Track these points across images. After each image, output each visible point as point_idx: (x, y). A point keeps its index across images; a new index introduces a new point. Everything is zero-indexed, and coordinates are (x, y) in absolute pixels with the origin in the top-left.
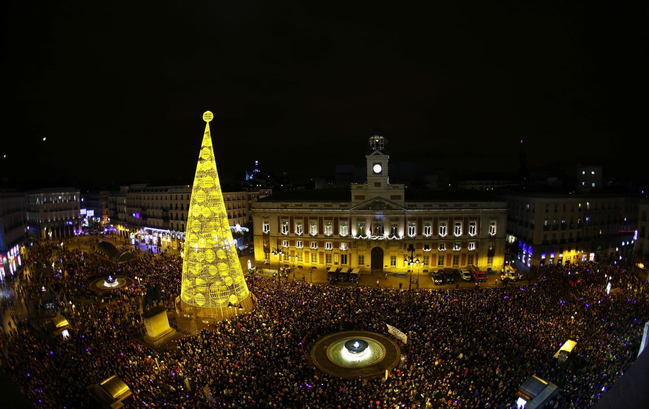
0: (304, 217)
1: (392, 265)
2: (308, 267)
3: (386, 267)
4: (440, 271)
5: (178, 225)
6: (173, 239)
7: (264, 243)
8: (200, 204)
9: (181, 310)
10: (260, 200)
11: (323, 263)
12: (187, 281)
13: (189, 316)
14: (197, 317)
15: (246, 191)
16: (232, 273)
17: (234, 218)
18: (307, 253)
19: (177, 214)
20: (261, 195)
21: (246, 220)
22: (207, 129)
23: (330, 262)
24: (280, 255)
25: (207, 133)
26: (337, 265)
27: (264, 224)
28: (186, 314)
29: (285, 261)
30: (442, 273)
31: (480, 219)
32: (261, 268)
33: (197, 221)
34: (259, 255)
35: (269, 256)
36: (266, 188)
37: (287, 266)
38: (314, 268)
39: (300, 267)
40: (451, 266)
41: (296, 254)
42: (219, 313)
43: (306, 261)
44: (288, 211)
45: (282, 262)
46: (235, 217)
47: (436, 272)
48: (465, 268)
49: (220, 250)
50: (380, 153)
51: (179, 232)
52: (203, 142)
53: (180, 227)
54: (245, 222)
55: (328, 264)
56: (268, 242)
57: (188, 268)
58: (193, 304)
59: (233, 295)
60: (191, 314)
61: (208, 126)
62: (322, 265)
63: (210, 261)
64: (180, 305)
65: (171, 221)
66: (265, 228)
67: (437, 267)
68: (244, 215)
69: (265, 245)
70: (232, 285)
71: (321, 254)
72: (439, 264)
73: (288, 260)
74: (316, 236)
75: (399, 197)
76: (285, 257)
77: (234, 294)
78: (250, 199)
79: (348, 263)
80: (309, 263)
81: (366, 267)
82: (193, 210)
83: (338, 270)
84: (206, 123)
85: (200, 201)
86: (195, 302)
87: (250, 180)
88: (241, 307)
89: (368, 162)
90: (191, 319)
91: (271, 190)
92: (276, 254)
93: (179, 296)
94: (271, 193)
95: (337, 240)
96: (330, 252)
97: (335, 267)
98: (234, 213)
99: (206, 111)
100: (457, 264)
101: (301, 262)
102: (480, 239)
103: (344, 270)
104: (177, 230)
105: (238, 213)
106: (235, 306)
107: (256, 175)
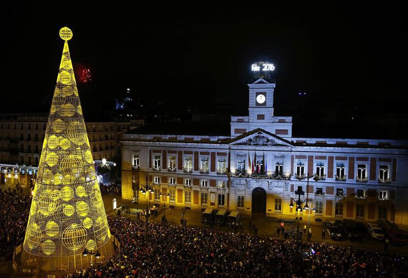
0: (179, 151)
1: (276, 209)
2: (181, 207)
3: (269, 212)
4: (337, 222)
5: (30, 158)
6: (22, 175)
7: (133, 179)
8: (57, 135)
9: (19, 264)
10: (130, 132)
11: (198, 203)
12: (35, 225)
13: (30, 271)
14: (41, 271)
15: (114, 121)
16: (93, 214)
17: (100, 151)
18: (180, 191)
19: (29, 146)
20: (132, 126)
21: (114, 153)
22: (66, 48)
23: (206, 203)
24: (150, 193)
25: (65, 53)
26: (213, 206)
27: (133, 158)
28: (27, 268)
29: (156, 200)
30: (341, 225)
31: (395, 160)
32: (128, 207)
33: (53, 153)
34: (127, 193)
35: (138, 194)
36: (137, 119)
37: (157, 205)
38: (188, 208)
39: (172, 207)
40: (354, 218)
41: (168, 191)
42: (71, 264)
43: (179, 200)
44: (161, 144)
45: (152, 201)
46: (101, 149)
47: (333, 223)
48: (374, 223)
49: (80, 187)
50: (265, 81)
51: (31, 167)
52: (61, 64)
53: (33, 161)
54: (113, 155)
55: (203, 204)
56: (137, 179)
57: (37, 209)
58: (38, 255)
59: (91, 241)
60: (32, 268)
61: (66, 45)
62: (197, 205)
63: (67, 200)
64: (20, 257)
65: (21, 154)
66: (135, 163)
67: (333, 216)
68: (112, 148)
69: (134, 181)
70: (92, 228)
71: (196, 192)
72: (337, 213)
73: (159, 198)
74: (191, 172)
75: (285, 132)
76: (156, 195)
77: (93, 239)
78: (119, 130)
79: (226, 204)
80: (182, 202)
81: (246, 210)
82: (49, 142)
83: (214, 212)
84: (64, 41)
85: (58, 131)
86: (41, 252)
87: (120, 109)
88: (99, 255)
89: (250, 92)
90: (32, 274)
91: (143, 121)
92: (144, 192)
93: (21, 246)
94: (143, 124)
95: (213, 178)
96: (206, 190)
97: (210, 208)
98: (101, 145)
99: (64, 27)
100: (362, 215)
101: (174, 202)
102: (396, 187)
103: (221, 212)
104: (28, 165)
105: (105, 146)
106: (91, 254)
107: (128, 104)
